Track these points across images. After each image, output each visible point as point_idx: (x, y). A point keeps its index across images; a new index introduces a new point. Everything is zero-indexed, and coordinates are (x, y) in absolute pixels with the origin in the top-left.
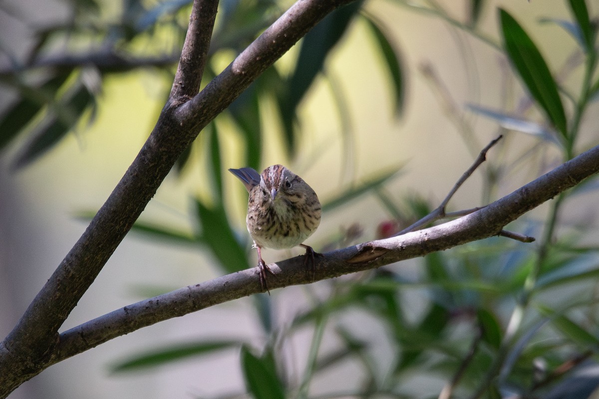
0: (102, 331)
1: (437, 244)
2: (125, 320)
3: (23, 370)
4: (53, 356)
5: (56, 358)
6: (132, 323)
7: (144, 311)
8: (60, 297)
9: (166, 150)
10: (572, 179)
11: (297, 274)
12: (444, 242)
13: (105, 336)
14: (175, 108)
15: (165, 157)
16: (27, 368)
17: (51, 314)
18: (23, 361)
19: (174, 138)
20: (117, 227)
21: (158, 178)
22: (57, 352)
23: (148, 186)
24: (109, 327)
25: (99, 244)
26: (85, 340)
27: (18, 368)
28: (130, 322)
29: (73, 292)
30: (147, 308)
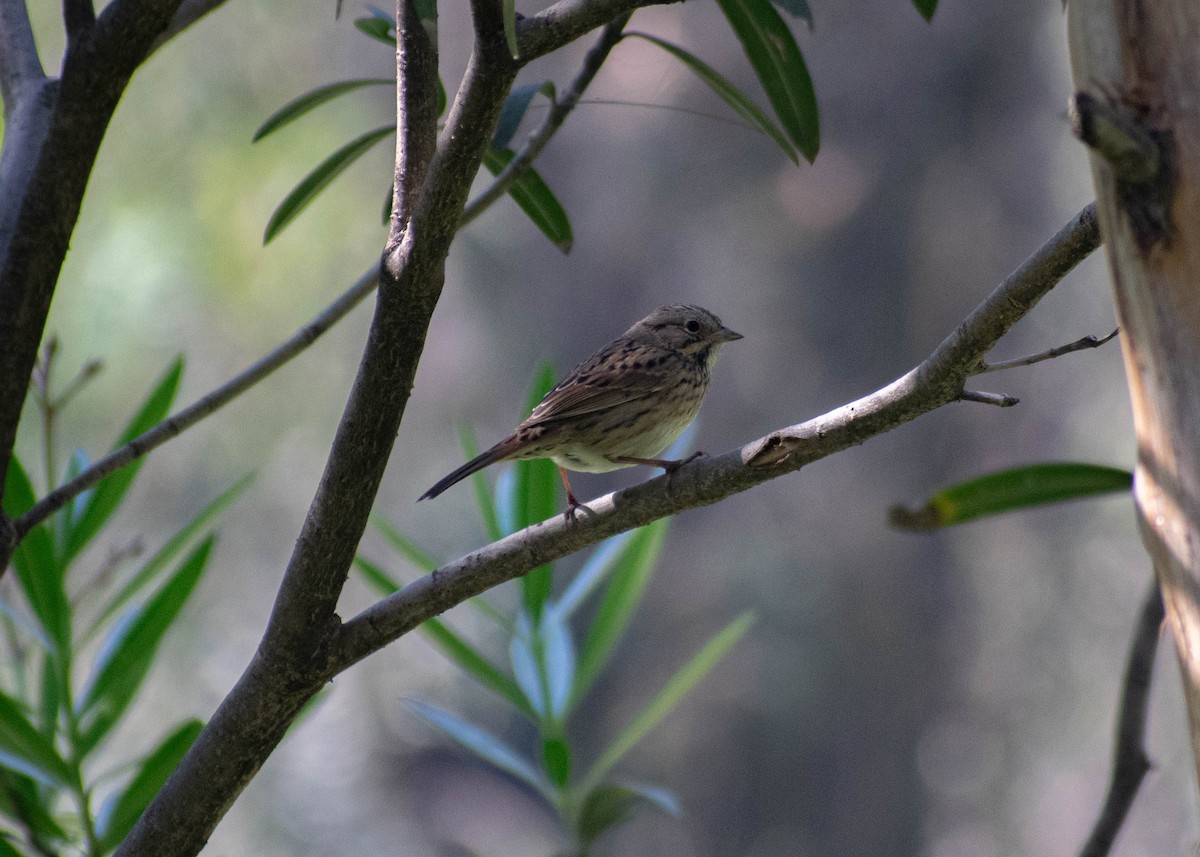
0: (400, 612)
1: (869, 423)
2: (432, 590)
3: (286, 685)
4: (332, 659)
5: (338, 663)
6: (443, 595)
7: (457, 573)
8: (308, 564)
9: (392, 320)
10: (1015, 303)
11: (684, 492)
12: (879, 420)
13: (406, 620)
14: (389, 254)
15: (395, 333)
16: (291, 681)
17: (303, 593)
18: (281, 671)
19: (396, 301)
20: (360, 448)
21: (397, 365)
22: (338, 652)
23: (386, 379)
24: (410, 605)
25: (341, 478)
26: (375, 628)
27: (278, 682)
28: (440, 593)
29: (326, 555)
30: (463, 568)
